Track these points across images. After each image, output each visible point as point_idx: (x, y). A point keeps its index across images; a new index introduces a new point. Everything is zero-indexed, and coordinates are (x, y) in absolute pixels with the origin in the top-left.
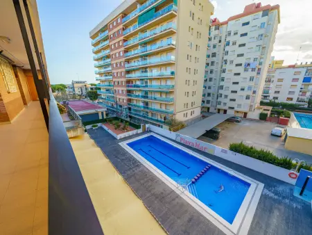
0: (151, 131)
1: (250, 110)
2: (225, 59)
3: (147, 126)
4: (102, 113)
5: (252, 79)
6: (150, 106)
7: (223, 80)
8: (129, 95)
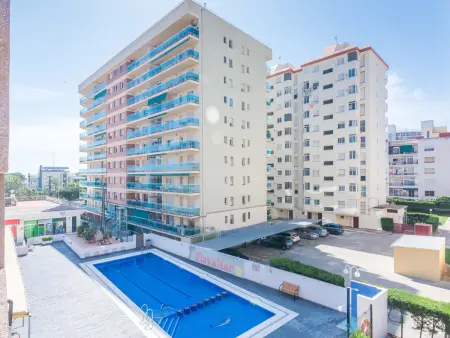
0: (152, 247)
1: (363, 213)
2: (305, 123)
3: (146, 236)
4: (74, 219)
5: (353, 155)
6: (164, 204)
7: (307, 158)
8: (129, 186)
